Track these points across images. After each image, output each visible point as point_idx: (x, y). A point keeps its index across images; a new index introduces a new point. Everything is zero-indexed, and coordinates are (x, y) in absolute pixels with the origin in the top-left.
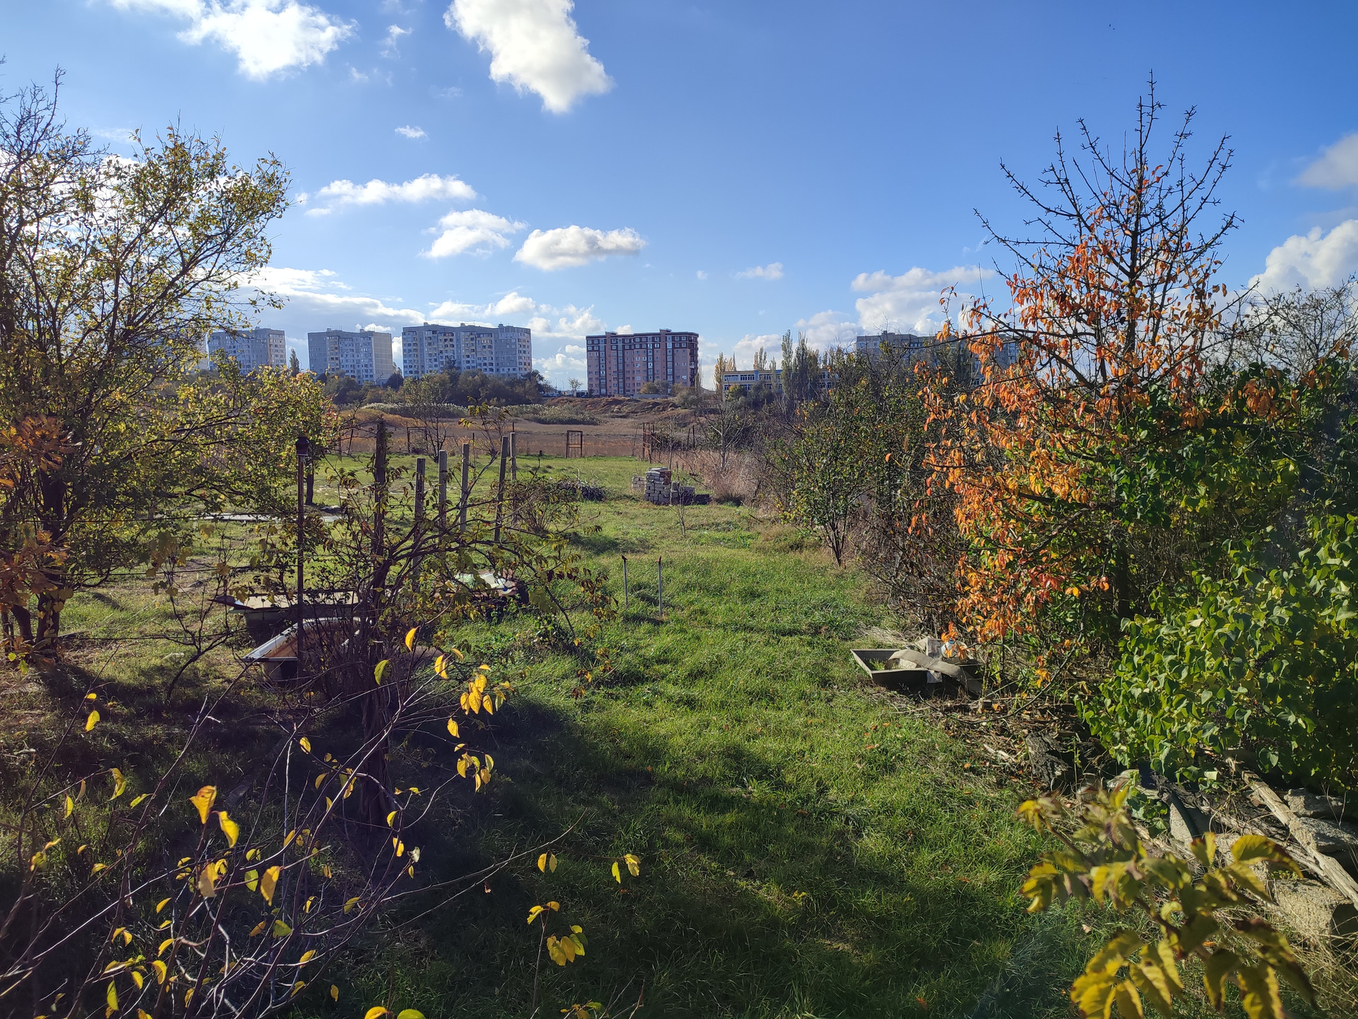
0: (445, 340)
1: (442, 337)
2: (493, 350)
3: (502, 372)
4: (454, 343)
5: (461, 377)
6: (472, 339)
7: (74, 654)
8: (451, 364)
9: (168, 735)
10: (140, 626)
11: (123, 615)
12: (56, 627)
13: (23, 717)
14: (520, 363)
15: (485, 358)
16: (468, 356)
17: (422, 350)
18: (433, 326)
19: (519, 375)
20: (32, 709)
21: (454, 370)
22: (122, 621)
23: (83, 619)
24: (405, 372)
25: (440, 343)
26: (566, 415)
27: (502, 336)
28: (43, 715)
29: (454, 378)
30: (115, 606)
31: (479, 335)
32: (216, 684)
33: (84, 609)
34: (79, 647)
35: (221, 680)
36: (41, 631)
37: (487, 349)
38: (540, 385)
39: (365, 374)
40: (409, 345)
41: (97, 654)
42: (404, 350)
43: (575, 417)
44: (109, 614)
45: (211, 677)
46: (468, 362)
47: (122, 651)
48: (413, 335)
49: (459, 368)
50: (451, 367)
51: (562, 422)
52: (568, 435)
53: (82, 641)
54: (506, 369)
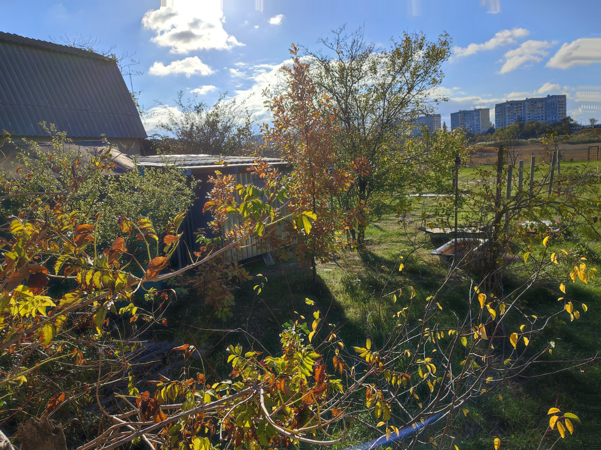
0: (517, 107)
1: (515, 106)
2: (544, 109)
3: (548, 120)
4: (522, 108)
5: (526, 124)
6: (532, 105)
7: (369, 247)
8: (520, 119)
9: (405, 281)
10: (391, 238)
11: (384, 233)
12: (363, 237)
13: (355, 268)
14: (559, 114)
15: (539, 114)
16: (529, 114)
17: (505, 114)
18: (511, 101)
19: (558, 120)
20: (357, 265)
21: (522, 122)
22: (385, 236)
23: (371, 234)
24: (496, 126)
25: (515, 109)
26: (587, 139)
27: (549, 101)
28: (361, 268)
29: (522, 126)
30: (382, 230)
31: (536, 102)
32: (420, 263)
33: (371, 230)
34: (370, 244)
35: (422, 261)
36: (359, 237)
37: (540, 109)
38: (571, 124)
39: (476, 129)
40: (498, 112)
41: (376, 248)
42: (496, 115)
43: (592, 139)
44: (380, 233)
45: (419, 260)
46: (530, 117)
47: (385, 247)
48: (500, 108)
49: (524, 121)
50: (520, 121)
51: (584, 142)
52: (589, 149)
53: (371, 242)
54: (551, 118)
